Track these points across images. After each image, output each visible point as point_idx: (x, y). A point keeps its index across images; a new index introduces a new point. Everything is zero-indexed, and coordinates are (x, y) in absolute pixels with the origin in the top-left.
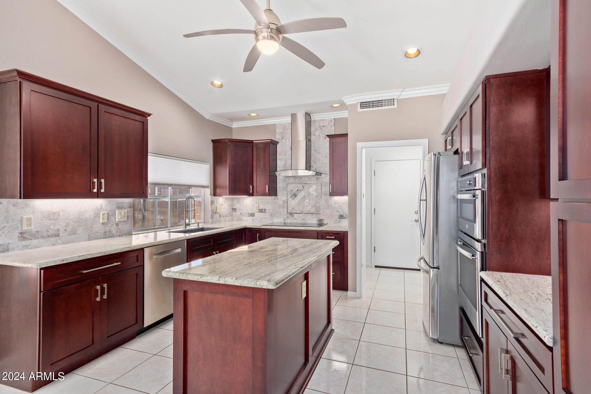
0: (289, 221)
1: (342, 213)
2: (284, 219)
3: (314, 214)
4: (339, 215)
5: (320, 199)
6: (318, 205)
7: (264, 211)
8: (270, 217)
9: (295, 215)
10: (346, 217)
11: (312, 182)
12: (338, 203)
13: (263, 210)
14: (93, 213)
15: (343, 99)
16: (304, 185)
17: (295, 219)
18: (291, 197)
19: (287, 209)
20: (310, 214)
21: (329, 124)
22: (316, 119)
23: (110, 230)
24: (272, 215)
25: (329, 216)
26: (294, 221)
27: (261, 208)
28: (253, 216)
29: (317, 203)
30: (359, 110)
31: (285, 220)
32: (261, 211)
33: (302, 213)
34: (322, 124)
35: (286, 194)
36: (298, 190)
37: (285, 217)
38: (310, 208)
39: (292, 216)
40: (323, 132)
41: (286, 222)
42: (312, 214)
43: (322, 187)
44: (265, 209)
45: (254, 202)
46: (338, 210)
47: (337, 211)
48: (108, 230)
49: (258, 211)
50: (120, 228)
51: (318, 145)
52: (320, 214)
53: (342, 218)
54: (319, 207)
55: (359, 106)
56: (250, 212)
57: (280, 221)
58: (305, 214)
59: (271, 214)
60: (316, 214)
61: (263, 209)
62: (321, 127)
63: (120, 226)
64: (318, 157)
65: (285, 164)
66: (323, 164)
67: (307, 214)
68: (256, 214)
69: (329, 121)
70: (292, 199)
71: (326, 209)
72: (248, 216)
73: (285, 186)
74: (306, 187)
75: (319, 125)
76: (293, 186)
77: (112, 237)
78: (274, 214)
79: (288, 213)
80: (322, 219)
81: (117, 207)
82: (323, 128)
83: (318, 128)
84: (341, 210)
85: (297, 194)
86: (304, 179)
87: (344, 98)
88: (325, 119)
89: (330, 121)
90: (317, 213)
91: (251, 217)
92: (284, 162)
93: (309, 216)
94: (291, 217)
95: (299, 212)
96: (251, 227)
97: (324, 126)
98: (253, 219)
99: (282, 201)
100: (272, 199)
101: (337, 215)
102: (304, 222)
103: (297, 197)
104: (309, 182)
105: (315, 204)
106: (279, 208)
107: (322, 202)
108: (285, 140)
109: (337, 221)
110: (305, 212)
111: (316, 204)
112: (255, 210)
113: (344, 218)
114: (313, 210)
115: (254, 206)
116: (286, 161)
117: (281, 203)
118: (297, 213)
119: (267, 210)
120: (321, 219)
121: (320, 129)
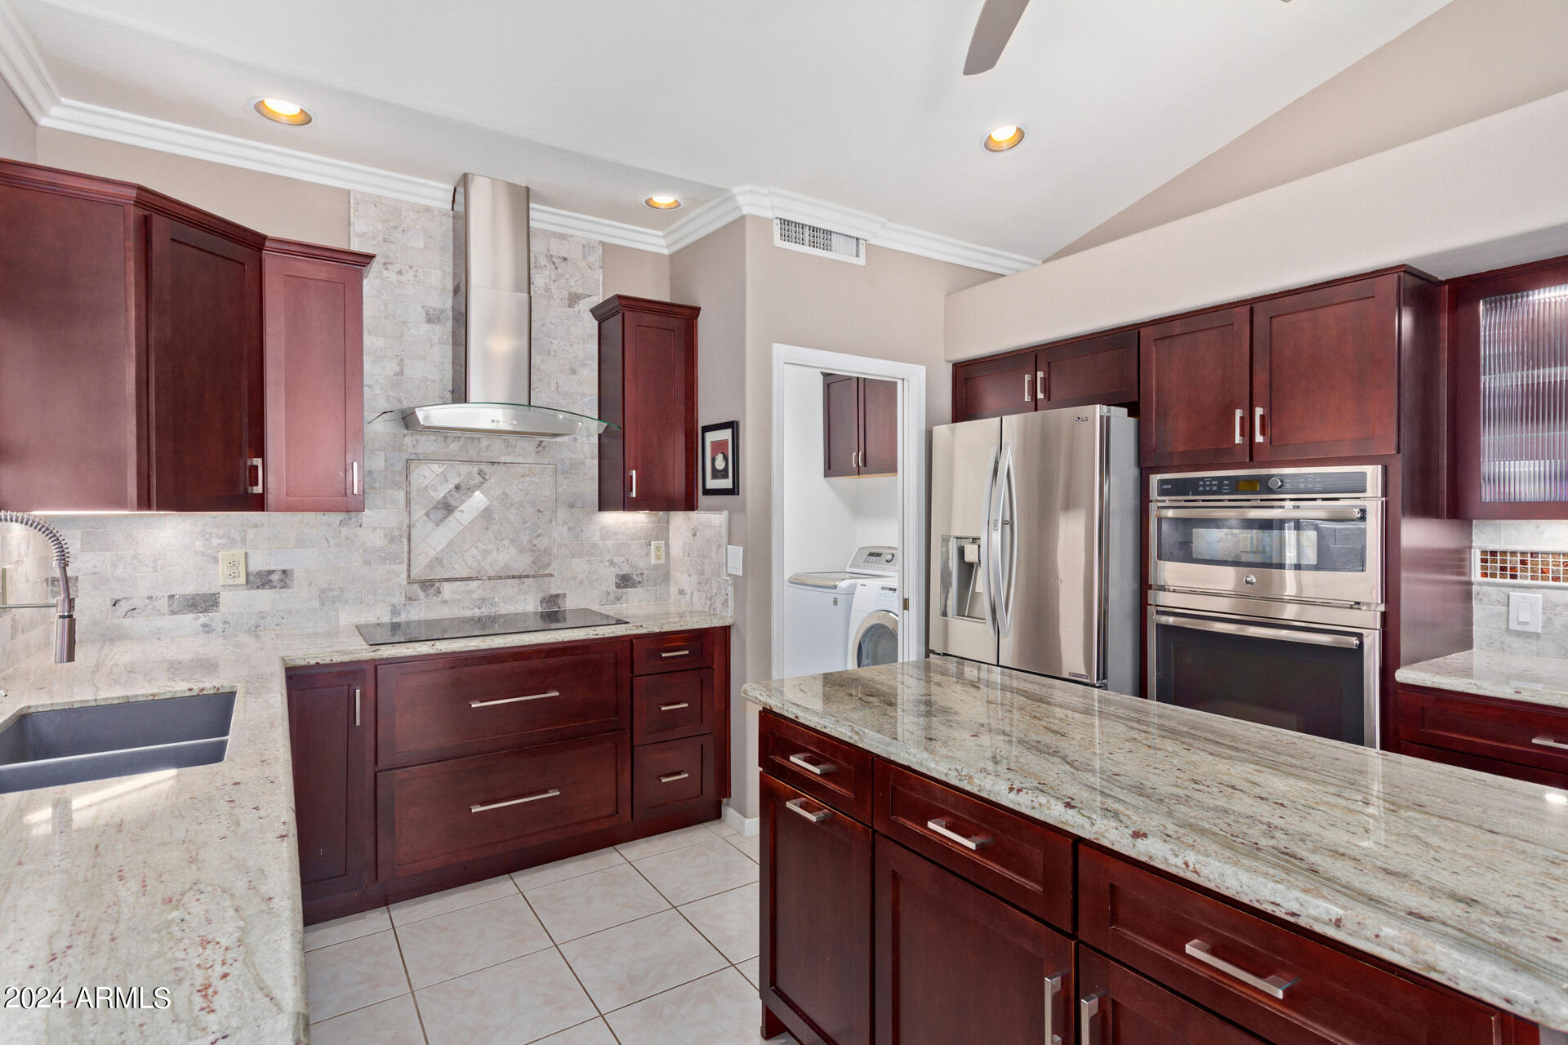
0: (419, 612)
1: (626, 570)
2: (393, 606)
3: (527, 576)
4: (617, 576)
5: (551, 521)
6: (541, 544)
7: (281, 580)
8: (316, 604)
9: (447, 588)
10: (639, 582)
11: (521, 460)
12: (615, 534)
13: (275, 577)
16: (484, 467)
17: (446, 601)
18: (427, 515)
19: (409, 565)
20: (513, 577)
21: (584, 257)
22: (536, 224)
24: (328, 597)
25: (581, 582)
26: (446, 612)
27: (255, 567)
28: (205, 611)
29: (539, 535)
31: (395, 612)
32: (261, 580)
33: (477, 579)
34: (558, 249)
35: (403, 502)
36: (457, 487)
37: (398, 599)
38: (506, 557)
39: (431, 591)
40: (563, 280)
41: (402, 618)
42: (519, 577)
43: (561, 478)
44: (284, 572)
45: (215, 542)
46: (616, 559)
47: (612, 563)
49: (242, 580)
51: (543, 326)
52: (551, 575)
53: (626, 586)
54: (547, 552)
56: (191, 589)
57: (373, 620)
58: (490, 578)
59: (323, 591)
60: (534, 577)
61: (271, 572)
62: (554, 259)
64: (543, 367)
65: (401, 373)
66: (559, 394)
67: (500, 578)
68: (226, 598)
69: (584, 246)
70: (431, 525)
71: (573, 556)
72: (173, 613)
73: (400, 466)
74: (495, 476)
75: (549, 250)
76: (437, 468)
78: (341, 589)
79: (410, 581)
80: (558, 596)
82: (562, 267)
83: (543, 261)
84: (622, 559)
85: (453, 503)
86: (484, 443)
88: (571, 236)
89: (588, 248)
90: (538, 573)
91: (190, 617)
92: (391, 368)
93: (509, 588)
94: (427, 595)
95: (466, 575)
96: (313, 662)
97: (565, 259)
98: (204, 626)
99: (381, 533)
100: (329, 525)
101: (609, 575)
102: (485, 611)
103: (457, 514)
104: (509, 459)
105: (530, 541)
106: (368, 563)
107: (559, 532)
108: (400, 273)
109: (611, 597)
110: (492, 575)
111: (535, 542)
112: (218, 578)
113: (634, 586)
114: (523, 564)
115: (216, 560)
116: (401, 363)
117: (377, 540)
118: (456, 580)
119: (298, 574)
120: (554, 592)
121: (550, 266)
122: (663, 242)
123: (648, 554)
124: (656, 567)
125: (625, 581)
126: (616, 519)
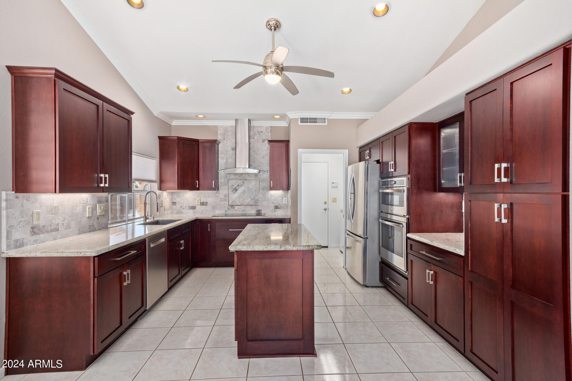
0: (230, 212)
1: (277, 205)
2: (225, 210)
3: (253, 205)
4: (274, 206)
5: (258, 193)
6: (256, 198)
7: (206, 204)
8: (212, 209)
9: (236, 207)
10: (280, 208)
11: (252, 179)
12: (274, 196)
13: (205, 203)
14: (81, 207)
15: (287, 114)
16: (244, 181)
17: (236, 210)
18: (232, 191)
19: (228, 202)
20: (250, 205)
21: (266, 130)
22: (255, 125)
23: (93, 223)
24: (214, 208)
25: (266, 207)
26: (236, 212)
27: (202, 201)
28: (194, 209)
29: (256, 196)
30: (300, 123)
31: (226, 212)
32: (203, 204)
33: (242, 205)
34: (260, 130)
35: (227, 189)
36: (238, 185)
37: (226, 209)
38: (248, 201)
39: (233, 208)
40: (261, 137)
41: (227, 213)
42: (251, 205)
43: (260, 183)
44: (206, 202)
45: (195, 196)
46: (274, 202)
47: (273, 203)
48: (92, 224)
49: (199, 204)
50: (99, 222)
51: (257, 148)
52: (258, 205)
53: (277, 209)
54: (258, 200)
55: (299, 120)
56: (192, 205)
57: (222, 213)
58: (245, 205)
59: (213, 206)
60: (254, 205)
61: (204, 202)
62: (259, 132)
63: (100, 219)
64: (257, 157)
65: (227, 162)
66: (260, 163)
67: (247, 205)
68: (197, 207)
69: (266, 128)
70: (233, 193)
71: (264, 201)
72: (189, 209)
73: (227, 181)
74: (246, 183)
75: (258, 130)
76: (234, 181)
77: (94, 231)
78: (216, 206)
79: (229, 205)
80: (260, 210)
81: (98, 202)
82: (261, 134)
83: (257, 133)
84: (276, 202)
85: (237, 189)
86: (244, 175)
87: (289, 112)
88: (263, 126)
89: (267, 128)
90: (256, 204)
91: (192, 210)
92: (225, 161)
93: (249, 207)
94: (232, 208)
95: (240, 204)
96: (202, 218)
97: (262, 132)
98: (194, 212)
99: (223, 195)
100: (214, 193)
101: (273, 206)
102: (244, 212)
103: (238, 191)
104: (249, 179)
105: (253, 197)
106: (221, 201)
107: (260, 195)
108: (227, 141)
109: (273, 211)
110: (245, 204)
111: (255, 197)
112: (196, 203)
113: (279, 209)
114: (252, 202)
115: (196, 200)
116: (227, 159)
117: (223, 196)
118: (238, 205)
119: (208, 203)
121: (258, 134)
122: (286, 123)
123: (282, 201)
124: (285, 204)
125: (276, 207)
126: (273, 192)
